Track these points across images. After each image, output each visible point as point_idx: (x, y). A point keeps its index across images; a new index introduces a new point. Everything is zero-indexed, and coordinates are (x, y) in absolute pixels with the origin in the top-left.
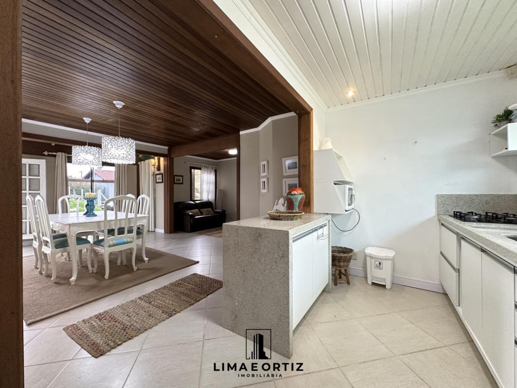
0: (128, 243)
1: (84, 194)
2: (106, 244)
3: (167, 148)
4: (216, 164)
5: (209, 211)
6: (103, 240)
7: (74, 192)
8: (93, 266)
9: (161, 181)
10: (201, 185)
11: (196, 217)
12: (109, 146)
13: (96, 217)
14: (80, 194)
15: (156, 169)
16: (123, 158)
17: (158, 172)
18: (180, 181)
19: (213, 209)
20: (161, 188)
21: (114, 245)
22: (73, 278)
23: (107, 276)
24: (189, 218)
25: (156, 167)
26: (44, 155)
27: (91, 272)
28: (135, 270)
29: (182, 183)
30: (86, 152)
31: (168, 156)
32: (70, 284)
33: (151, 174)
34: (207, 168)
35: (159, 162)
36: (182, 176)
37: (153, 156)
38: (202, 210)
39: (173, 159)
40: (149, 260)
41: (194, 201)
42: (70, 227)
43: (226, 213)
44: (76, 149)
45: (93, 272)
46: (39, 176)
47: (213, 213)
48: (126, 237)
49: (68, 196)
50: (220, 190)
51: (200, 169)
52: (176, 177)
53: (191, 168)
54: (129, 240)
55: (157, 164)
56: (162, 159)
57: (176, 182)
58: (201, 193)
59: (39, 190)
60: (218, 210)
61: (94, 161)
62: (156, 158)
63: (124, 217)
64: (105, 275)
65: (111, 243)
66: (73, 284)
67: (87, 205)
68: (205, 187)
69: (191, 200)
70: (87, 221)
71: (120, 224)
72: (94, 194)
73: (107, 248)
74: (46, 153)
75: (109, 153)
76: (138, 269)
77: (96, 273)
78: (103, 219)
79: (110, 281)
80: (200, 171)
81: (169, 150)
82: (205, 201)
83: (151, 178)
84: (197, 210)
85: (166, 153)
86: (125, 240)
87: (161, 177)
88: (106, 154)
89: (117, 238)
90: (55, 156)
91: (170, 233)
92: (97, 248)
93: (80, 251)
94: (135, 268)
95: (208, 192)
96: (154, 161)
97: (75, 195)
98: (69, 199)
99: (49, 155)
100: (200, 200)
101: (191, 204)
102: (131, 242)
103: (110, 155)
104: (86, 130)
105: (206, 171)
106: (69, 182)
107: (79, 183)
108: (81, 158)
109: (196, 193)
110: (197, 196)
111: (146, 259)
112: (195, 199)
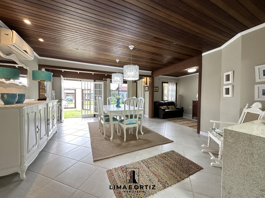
0: (134, 123)
1: (116, 96)
2: (124, 122)
3: (151, 72)
4: (177, 80)
5: (173, 108)
6: (123, 120)
7: (113, 96)
8: (119, 133)
9: (148, 90)
10: (168, 92)
11: (166, 110)
12: (127, 71)
13: (120, 108)
14: (115, 97)
15: (145, 84)
16: (133, 77)
17: (146, 86)
18: (157, 90)
19: (175, 106)
20: (147, 94)
21: (128, 124)
22: (111, 138)
23: (125, 140)
24: (162, 110)
25: (145, 83)
26: (103, 80)
27: (118, 135)
28: (137, 139)
29: (158, 91)
30: (117, 76)
31: (152, 77)
32: (110, 141)
33: (143, 86)
34: (172, 82)
35: (147, 80)
36: (158, 87)
37: (144, 77)
38: (169, 106)
39: (154, 78)
40: (144, 134)
41: (164, 101)
42: (110, 113)
43: (184, 109)
44: (113, 75)
45: (119, 136)
46: (101, 89)
47: (175, 108)
48: (133, 120)
49: (111, 97)
50: (179, 95)
51: (167, 83)
52: (155, 88)
53: (163, 83)
54: (135, 122)
55: (146, 81)
56: (148, 78)
57: (155, 90)
58: (168, 97)
59: (101, 95)
60: (178, 107)
61: (120, 80)
62: (145, 78)
63: (133, 109)
64: (124, 139)
65: (127, 123)
66: (111, 141)
67: (117, 102)
68: (170, 93)
69: (162, 101)
70: (117, 110)
71: (131, 113)
72: (119, 96)
73: (125, 125)
74: (104, 79)
75: (127, 74)
76: (139, 139)
77: (120, 136)
78: (123, 109)
79: (127, 143)
80: (167, 84)
81: (152, 73)
82: (170, 101)
83: (143, 88)
84: (166, 106)
85: (150, 75)
86: (133, 122)
87: (148, 88)
88: (125, 75)
89: (130, 120)
90: (106, 80)
91: (152, 118)
92: (121, 124)
93: (114, 124)
94: (138, 138)
95: (172, 96)
96: (144, 80)
97: (113, 97)
98: (110, 98)
99: (105, 80)
100: (167, 101)
101: (163, 103)
102: (136, 123)
103: (127, 75)
104: (117, 67)
105: (171, 84)
106: (111, 92)
107: (114, 92)
108: (115, 79)
109: (165, 97)
110: (165, 98)
111: (142, 133)
112: (164, 100)
